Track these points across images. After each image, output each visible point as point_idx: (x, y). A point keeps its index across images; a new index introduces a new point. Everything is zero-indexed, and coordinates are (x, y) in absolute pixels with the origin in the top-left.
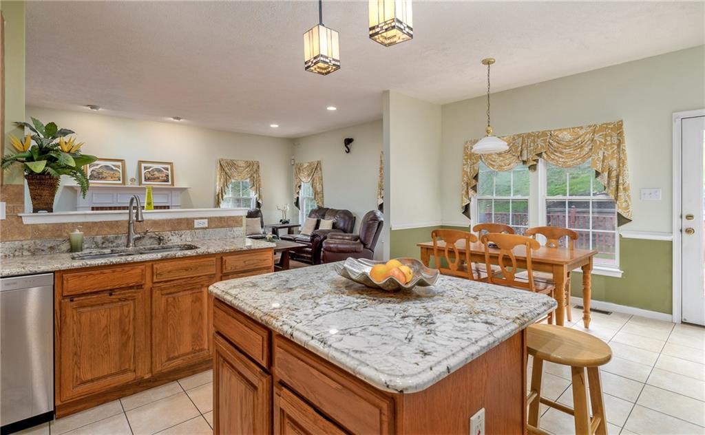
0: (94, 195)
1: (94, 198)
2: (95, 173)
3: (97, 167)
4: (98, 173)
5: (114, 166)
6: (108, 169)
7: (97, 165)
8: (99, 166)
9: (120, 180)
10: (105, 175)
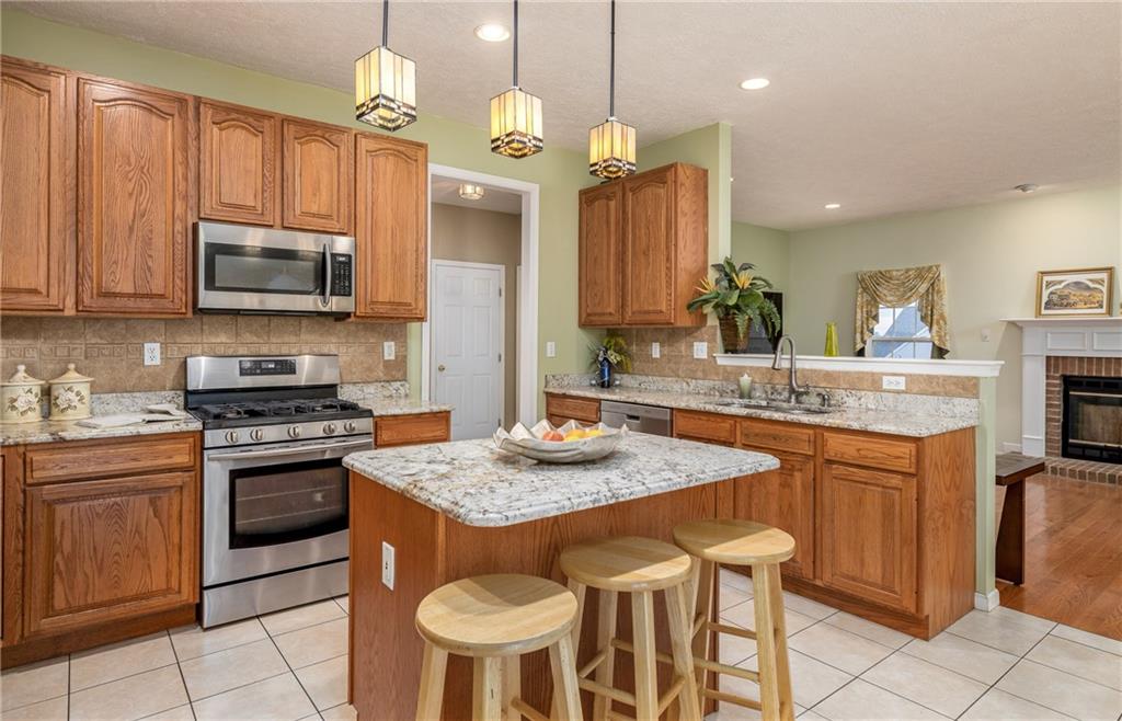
0: (1049, 335)
1: (1049, 339)
2: (1055, 298)
3: (1061, 286)
4: (1061, 297)
5: (1091, 280)
6: (1080, 288)
7: (1060, 282)
8: (1063, 284)
9: (1101, 307)
10: (1072, 299)
